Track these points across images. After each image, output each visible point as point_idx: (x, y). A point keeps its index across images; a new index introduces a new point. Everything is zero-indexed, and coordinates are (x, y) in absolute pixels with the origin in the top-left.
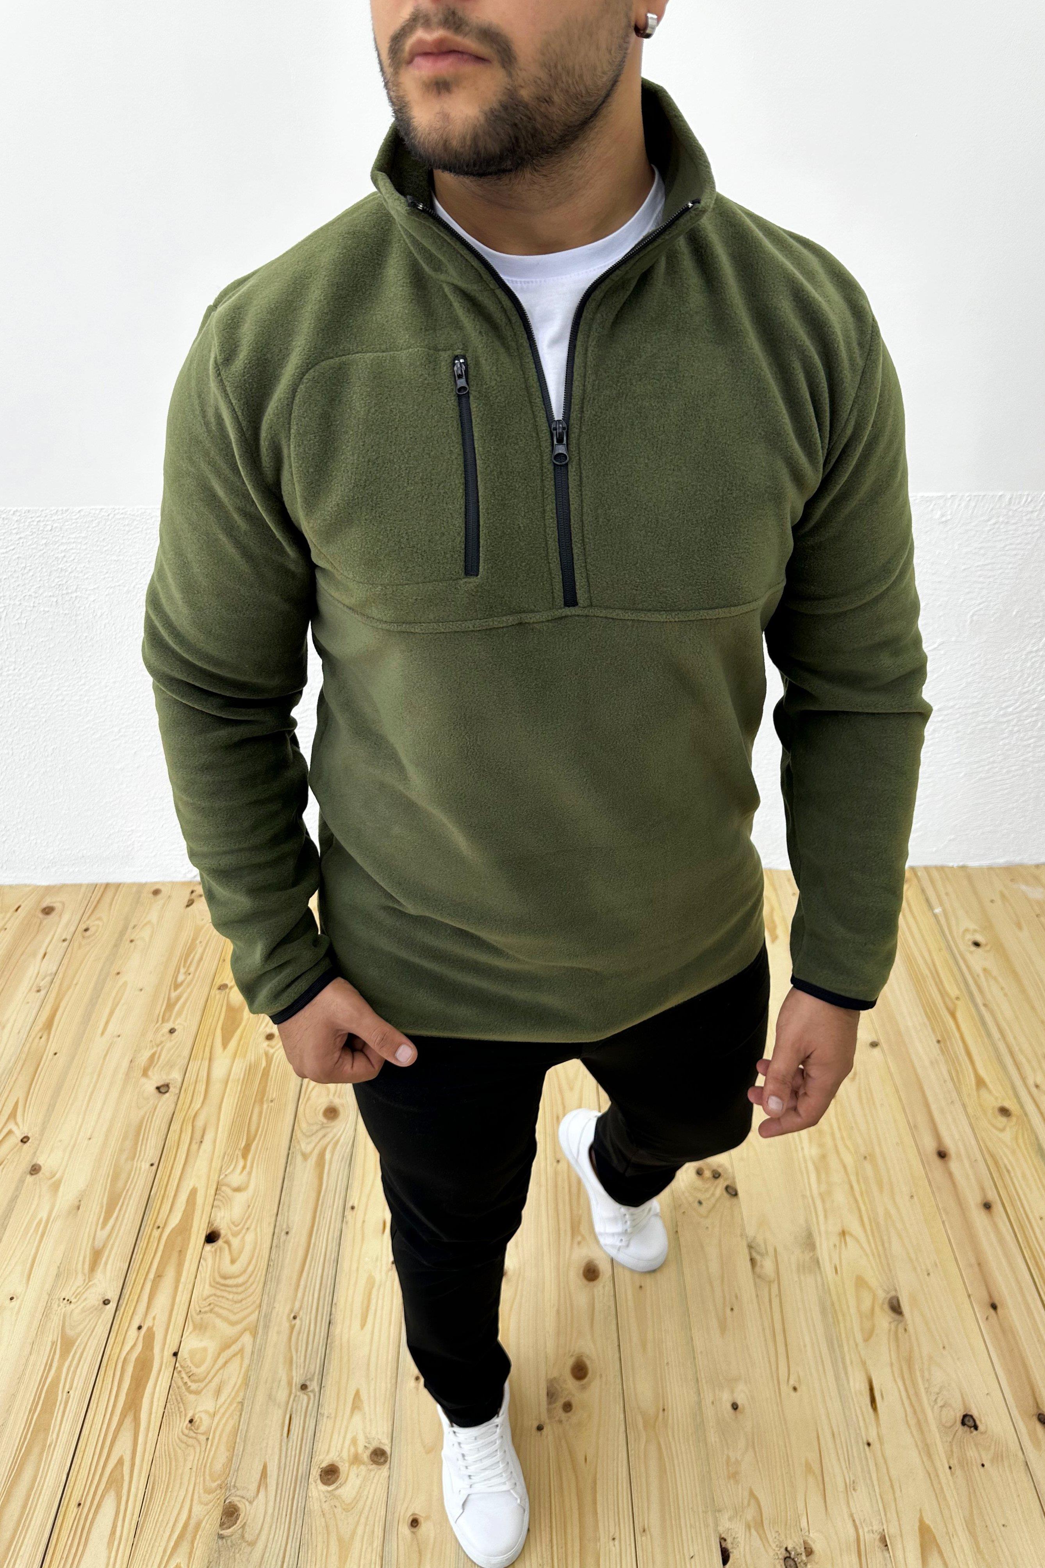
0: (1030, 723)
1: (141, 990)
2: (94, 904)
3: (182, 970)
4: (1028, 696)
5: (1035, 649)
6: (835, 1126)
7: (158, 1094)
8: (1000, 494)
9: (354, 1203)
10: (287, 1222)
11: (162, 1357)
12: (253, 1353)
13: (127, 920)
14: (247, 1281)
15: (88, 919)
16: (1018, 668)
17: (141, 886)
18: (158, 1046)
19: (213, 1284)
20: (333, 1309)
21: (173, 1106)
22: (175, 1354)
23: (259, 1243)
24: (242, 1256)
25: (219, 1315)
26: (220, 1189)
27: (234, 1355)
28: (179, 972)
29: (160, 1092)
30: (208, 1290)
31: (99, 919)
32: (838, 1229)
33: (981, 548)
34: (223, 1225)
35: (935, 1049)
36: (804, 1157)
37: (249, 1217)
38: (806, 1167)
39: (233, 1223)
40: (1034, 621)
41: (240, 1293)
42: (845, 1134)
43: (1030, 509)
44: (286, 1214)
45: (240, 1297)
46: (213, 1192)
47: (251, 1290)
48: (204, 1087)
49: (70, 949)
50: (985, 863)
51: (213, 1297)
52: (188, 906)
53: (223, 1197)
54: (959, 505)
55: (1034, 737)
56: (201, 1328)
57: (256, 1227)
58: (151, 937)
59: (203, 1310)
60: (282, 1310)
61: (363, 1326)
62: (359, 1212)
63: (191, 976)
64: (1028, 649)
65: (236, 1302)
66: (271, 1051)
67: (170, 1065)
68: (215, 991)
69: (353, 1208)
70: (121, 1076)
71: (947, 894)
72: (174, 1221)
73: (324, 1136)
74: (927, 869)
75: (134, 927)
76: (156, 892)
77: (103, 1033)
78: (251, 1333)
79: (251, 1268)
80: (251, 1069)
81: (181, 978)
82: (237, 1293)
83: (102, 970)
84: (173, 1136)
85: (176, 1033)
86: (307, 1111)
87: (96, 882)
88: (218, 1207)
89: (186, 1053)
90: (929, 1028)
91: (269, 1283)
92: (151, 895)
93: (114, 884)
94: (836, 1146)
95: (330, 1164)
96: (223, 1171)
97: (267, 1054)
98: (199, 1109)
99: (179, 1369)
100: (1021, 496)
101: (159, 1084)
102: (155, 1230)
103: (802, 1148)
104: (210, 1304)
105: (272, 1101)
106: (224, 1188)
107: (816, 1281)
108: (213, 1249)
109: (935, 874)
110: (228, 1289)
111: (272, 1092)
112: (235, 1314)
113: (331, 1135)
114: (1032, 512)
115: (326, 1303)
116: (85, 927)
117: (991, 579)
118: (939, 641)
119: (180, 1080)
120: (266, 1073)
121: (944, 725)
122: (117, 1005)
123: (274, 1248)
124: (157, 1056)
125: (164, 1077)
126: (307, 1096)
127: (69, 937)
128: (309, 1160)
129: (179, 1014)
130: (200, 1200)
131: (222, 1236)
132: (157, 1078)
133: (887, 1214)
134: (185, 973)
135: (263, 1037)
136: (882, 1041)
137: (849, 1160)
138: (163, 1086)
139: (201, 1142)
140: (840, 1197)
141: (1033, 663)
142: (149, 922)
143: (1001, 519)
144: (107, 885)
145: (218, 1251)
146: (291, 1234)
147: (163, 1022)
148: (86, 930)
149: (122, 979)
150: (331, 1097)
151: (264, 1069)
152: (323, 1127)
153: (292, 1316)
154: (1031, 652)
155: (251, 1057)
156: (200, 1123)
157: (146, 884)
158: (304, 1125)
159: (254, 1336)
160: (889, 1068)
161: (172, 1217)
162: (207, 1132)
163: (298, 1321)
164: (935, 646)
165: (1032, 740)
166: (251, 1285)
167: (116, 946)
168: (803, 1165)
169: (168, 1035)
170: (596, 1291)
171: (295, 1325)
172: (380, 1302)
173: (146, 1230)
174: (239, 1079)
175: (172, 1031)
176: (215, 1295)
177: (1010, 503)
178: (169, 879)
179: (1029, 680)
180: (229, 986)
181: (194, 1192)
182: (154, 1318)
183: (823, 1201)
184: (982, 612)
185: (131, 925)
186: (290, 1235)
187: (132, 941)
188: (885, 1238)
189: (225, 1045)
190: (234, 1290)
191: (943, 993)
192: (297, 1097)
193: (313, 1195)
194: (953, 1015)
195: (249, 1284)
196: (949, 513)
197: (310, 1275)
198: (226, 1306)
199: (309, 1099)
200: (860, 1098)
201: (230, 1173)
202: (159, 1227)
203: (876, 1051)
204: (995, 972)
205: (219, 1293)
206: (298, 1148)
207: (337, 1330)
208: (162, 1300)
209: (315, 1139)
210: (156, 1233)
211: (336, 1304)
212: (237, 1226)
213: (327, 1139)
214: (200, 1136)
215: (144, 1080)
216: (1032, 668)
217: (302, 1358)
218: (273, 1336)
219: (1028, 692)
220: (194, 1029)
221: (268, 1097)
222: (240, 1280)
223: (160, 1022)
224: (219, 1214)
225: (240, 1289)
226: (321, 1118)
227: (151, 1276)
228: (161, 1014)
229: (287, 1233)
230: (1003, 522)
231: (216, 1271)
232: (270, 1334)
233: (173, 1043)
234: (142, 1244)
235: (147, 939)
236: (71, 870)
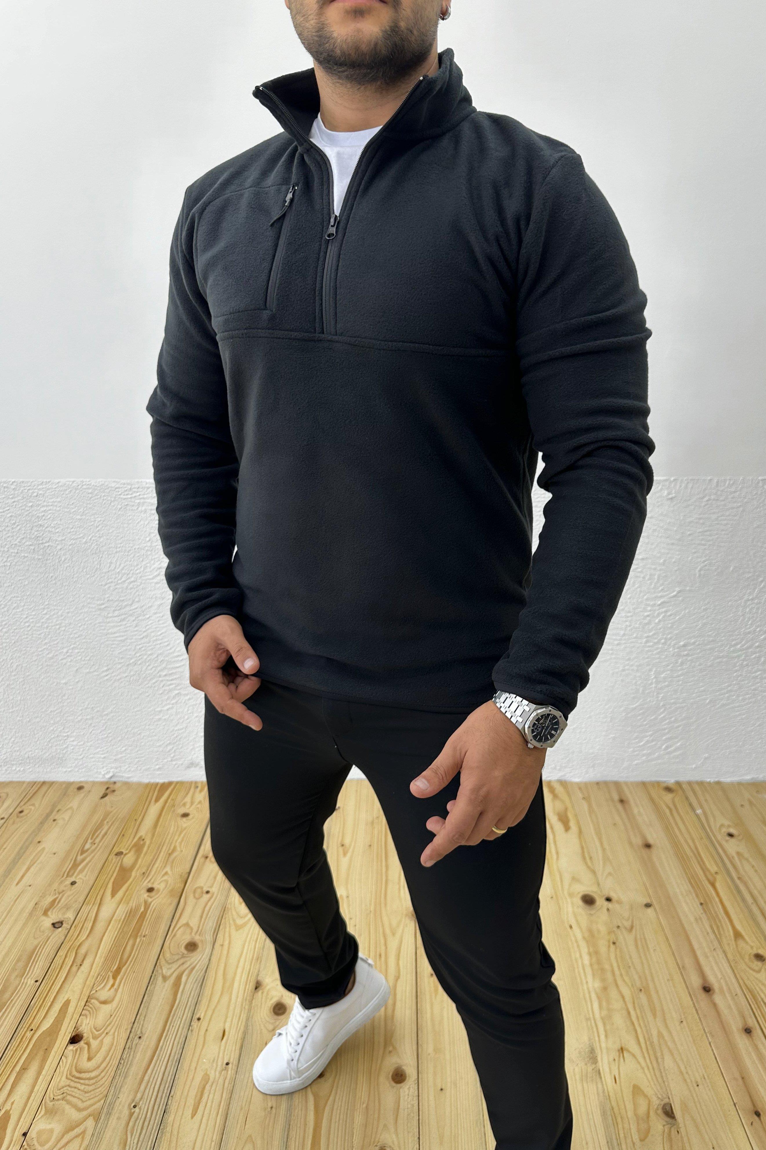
0: (755, 658)
1: (55, 854)
2: (31, 795)
3: (90, 841)
4: (750, 636)
5: (751, 597)
6: (615, 965)
7: (53, 928)
8: (709, 478)
9: (200, 1016)
10: (142, 1029)
11: (13, 1136)
12: (93, 1135)
13: (54, 806)
14: (99, 1075)
15: (25, 804)
16: (740, 613)
17: (69, 784)
18: (59, 893)
19: (69, 1076)
20: (170, 1101)
21: (63, 938)
22: (25, 1134)
23: (115, 1044)
24: (98, 1055)
25: (69, 1102)
26: (90, 1002)
27: (76, 1137)
28: (87, 842)
29: (54, 927)
30: (64, 1081)
31: (33, 805)
32: (618, 1046)
33: (700, 519)
34: (85, 1029)
35: (699, 910)
36: (588, 989)
37: (110, 1024)
38: (590, 997)
39: (95, 1029)
40: (747, 576)
41: (91, 1085)
42: (623, 973)
43: (733, 489)
44: (142, 1023)
45: (91, 1088)
46: (83, 1003)
47: (101, 1083)
48: (91, 924)
49: (5, 825)
50: (735, 779)
51: (67, 1087)
52: (102, 797)
53: (91, 1008)
54: (681, 486)
55: (760, 670)
56: (51, 1113)
57: (115, 1032)
58: (70, 818)
59: (55, 1098)
60: (125, 1098)
61: (193, 1116)
62: (204, 1024)
63: (96, 845)
64: (746, 597)
65: (86, 1092)
66: (150, 900)
67: (67, 907)
68: (113, 856)
69: (199, 1019)
70: (25, 915)
71: (706, 800)
72: (46, 1025)
73: (183, 964)
74: (690, 783)
75: (58, 811)
76: (80, 788)
77: (17, 884)
78: (94, 1118)
79: (104, 1065)
80: (131, 913)
81: (87, 846)
82: (88, 1085)
83: (27, 839)
84: (58, 960)
85: (76, 885)
86: (172, 944)
87: (35, 780)
88: (86, 1015)
89: (82, 899)
90: (694, 895)
91: (117, 1077)
92: (75, 790)
93: (48, 782)
94: (615, 981)
95: (185, 984)
96: (95, 988)
97: (146, 902)
98: (84, 941)
99: (26, 1147)
100: (725, 480)
101: (55, 921)
102: (28, 1032)
103: (587, 982)
104: (63, 1093)
105: (144, 936)
106: (93, 1001)
107: (597, 1088)
108: (74, 1049)
109: (697, 788)
110: (82, 1081)
111: (145, 929)
112: (83, 1102)
113: (188, 963)
114: (735, 492)
115: (164, 1095)
116: (20, 810)
117: (711, 543)
118: (677, 589)
119: (72, 919)
120: (143, 915)
121: (690, 658)
122: (33, 865)
123: (127, 1049)
124: (58, 900)
125: (60, 916)
126: (174, 932)
127: (6, 817)
128: (168, 982)
129: (81, 871)
130: (71, 1009)
131: (84, 1038)
132: (54, 916)
133: (660, 1035)
134: (92, 843)
135: (144, 890)
136: (655, 903)
137: (626, 992)
138: (58, 922)
139: (81, 965)
140: (619, 1020)
141: (751, 609)
142: (71, 808)
143: (712, 497)
144: (44, 783)
145: (79, 1050)
146: (144, 1038)
147: (67, 877)
148: (21, 812)
149: (41, 847)
150: (193, 934)
151: (142, 913)
152: (183, 956)
153: (133, 1105)
154: (748, 600)
155: (133, 904)
156: (83, 951)
157: (73, 783)
158: (168, 955)
159: (97, 1120)
160: (660, 923)
161: (44, 1022)
162: (87, 957)
163: (137, 1110)
164: (675, 593)
165: (759, 673)
166: (102, 1079)
167: (42, 823)
168: (587, 996)
169: (70, 886)
170: (401, 1090)
171: (134, 1112)
172: (211, 1096)
173: (21, 1032)
174: (120, 920)
175: (73, 883)
176: (69, 1086)
177: (717, 485)
178: (91, 779)
179: (750, 622)
180: (124, 853)
181: (67, 1003)
182: (13, 1103)
183: (604, 1024)
184: (707, 568)
185: (57, 809)
186: (141, 1040)
187: (54, 820)
188: (659, 1054)
189: (113, 894)
190: (87, 1082)
191: (704, 869)
192: (165, 934)
193: (167, 1008)
194: (713, 885)
195: (100, 1077)
196: (673, 491)
197: (154, 1072)
198: (77, 1095)
199: (175, 935)
200: (637, 946)
201: (99, 990)
202: (32, 1030)
203: (650, 910)
204: (746, 855)
205: (72, 1084)
206: (160, 971)
207: (170, 1118)
208: (23, 1088)
209: (175, 966)
210: (29, 1034)
211: (172, 1096)
212: (97, 1031)
213: (185, 966)
214: (81, 961)
215: (44, 918)
216: (750, 613)
217: (136, 1139)
218: (113, 1121)
219: (749, 633)
220: (91, 883)
221: (142, 933)
222: (93, 1074)
223: (65, 876)
224: (85, 1022)
225: (92, 1082)
226: (183, 950)
227: (18, 1069)
228: (67, 871)
229: (140, 1038)
230: (714, 500)
231: (74, 1067)
232: (111, 1119)
233: (71, 892)
234: (15, 1043)
235: (67, 818)
236: (18, 769)
